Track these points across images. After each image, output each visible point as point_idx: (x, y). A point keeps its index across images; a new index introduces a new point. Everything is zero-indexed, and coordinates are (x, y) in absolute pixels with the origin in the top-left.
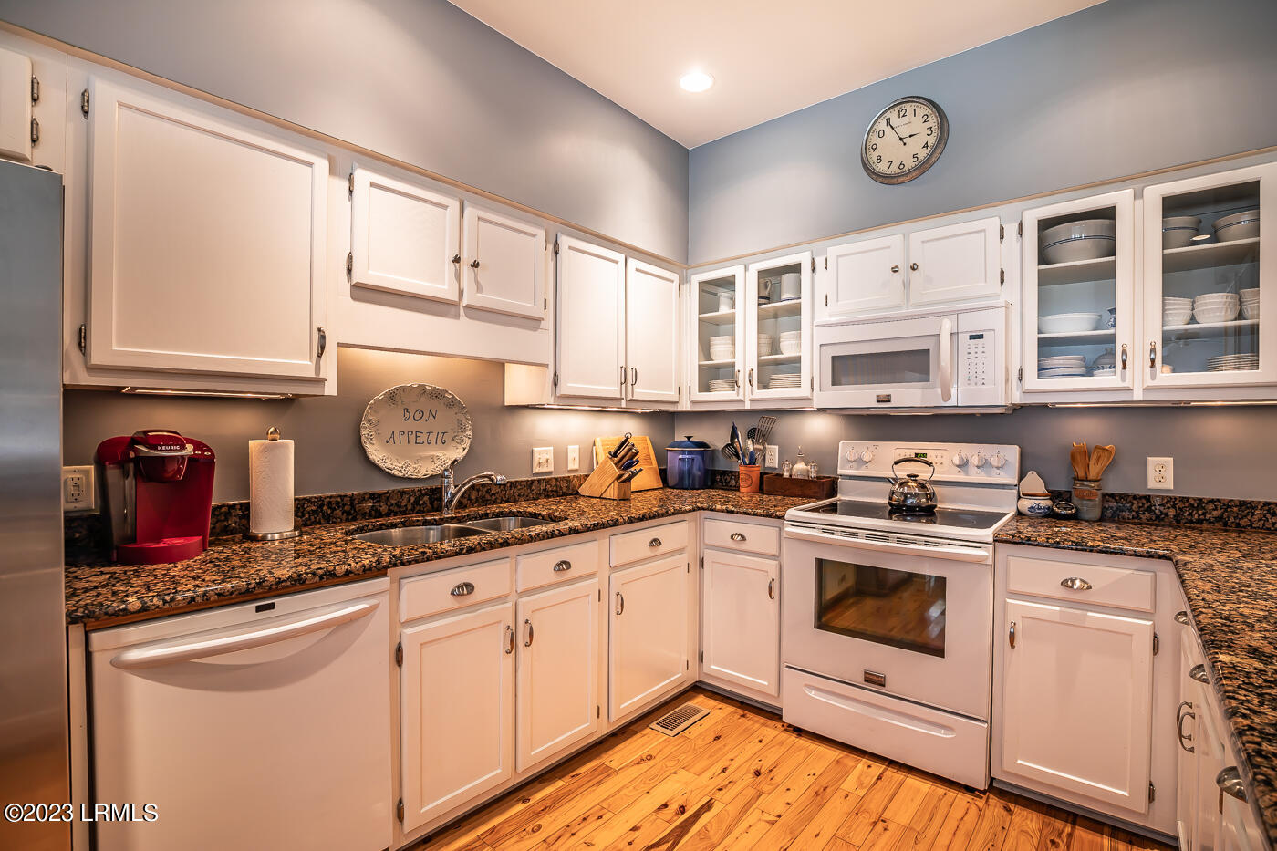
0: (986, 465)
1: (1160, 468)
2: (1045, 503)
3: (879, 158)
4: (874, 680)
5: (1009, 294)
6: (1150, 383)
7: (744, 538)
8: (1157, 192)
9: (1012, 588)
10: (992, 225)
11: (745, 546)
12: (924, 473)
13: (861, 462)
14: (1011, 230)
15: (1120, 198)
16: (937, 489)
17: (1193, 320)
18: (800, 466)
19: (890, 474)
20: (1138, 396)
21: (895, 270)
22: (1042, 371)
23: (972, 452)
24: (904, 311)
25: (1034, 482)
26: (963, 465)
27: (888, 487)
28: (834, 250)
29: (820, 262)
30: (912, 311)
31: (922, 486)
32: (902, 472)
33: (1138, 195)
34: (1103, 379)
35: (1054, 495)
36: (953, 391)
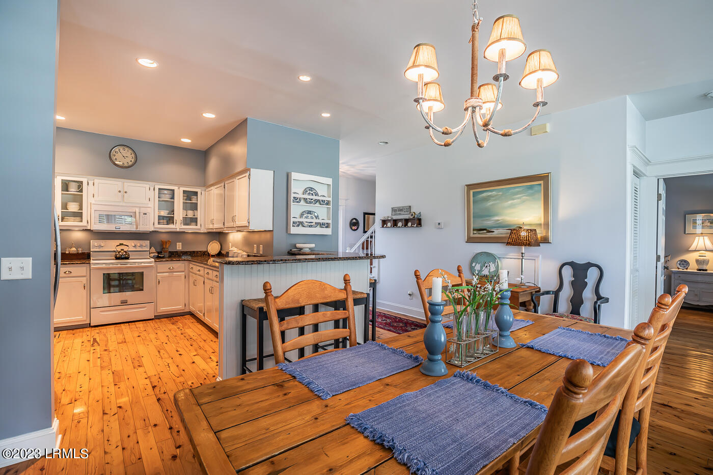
0: (141, 246)
1: (179, 245)
2: (157, 254)
3: (116, 159)
4: (124, 303)
5: (151, 204)
6: (180, 227)
7: (71, 272)
8: (182, 189)
9: (158, 271)
10: (148, 186)
11: (71, 275)
12: (126, 249)
13: (100, 246)
14: (152, 188)
15: (175, 188)
16: (129, 253)
17: (187, 215)
18: (74, 249)
19: (115, 250)
20: (178, 230)
21: (120, 192)
22: (159, 223)
23: (138, 243)
24: (121, 204)
25: (153, 250)
26: (135, 246)
27: (114, 253)
28: (97, 181)
29: (91, 183)
30: (124, 204)
31: (125, 252)
32: (119, 249)
33: (179, 188)
34: (171, 227)
35: (158, 253)
36: (139, 227)
